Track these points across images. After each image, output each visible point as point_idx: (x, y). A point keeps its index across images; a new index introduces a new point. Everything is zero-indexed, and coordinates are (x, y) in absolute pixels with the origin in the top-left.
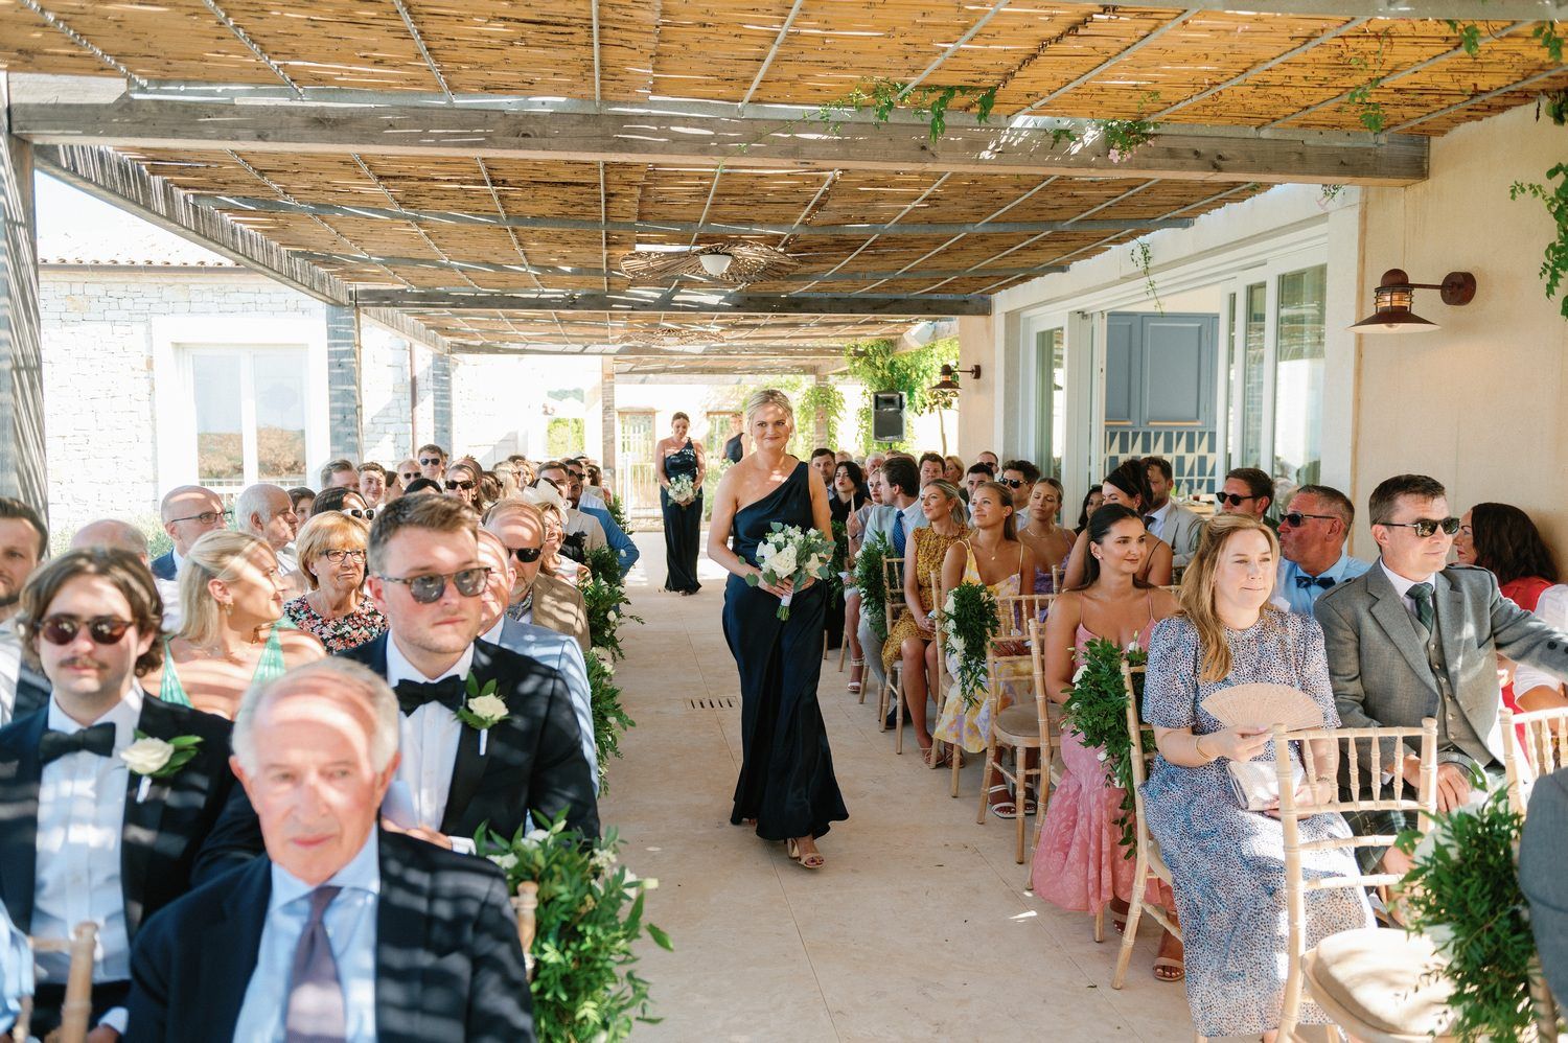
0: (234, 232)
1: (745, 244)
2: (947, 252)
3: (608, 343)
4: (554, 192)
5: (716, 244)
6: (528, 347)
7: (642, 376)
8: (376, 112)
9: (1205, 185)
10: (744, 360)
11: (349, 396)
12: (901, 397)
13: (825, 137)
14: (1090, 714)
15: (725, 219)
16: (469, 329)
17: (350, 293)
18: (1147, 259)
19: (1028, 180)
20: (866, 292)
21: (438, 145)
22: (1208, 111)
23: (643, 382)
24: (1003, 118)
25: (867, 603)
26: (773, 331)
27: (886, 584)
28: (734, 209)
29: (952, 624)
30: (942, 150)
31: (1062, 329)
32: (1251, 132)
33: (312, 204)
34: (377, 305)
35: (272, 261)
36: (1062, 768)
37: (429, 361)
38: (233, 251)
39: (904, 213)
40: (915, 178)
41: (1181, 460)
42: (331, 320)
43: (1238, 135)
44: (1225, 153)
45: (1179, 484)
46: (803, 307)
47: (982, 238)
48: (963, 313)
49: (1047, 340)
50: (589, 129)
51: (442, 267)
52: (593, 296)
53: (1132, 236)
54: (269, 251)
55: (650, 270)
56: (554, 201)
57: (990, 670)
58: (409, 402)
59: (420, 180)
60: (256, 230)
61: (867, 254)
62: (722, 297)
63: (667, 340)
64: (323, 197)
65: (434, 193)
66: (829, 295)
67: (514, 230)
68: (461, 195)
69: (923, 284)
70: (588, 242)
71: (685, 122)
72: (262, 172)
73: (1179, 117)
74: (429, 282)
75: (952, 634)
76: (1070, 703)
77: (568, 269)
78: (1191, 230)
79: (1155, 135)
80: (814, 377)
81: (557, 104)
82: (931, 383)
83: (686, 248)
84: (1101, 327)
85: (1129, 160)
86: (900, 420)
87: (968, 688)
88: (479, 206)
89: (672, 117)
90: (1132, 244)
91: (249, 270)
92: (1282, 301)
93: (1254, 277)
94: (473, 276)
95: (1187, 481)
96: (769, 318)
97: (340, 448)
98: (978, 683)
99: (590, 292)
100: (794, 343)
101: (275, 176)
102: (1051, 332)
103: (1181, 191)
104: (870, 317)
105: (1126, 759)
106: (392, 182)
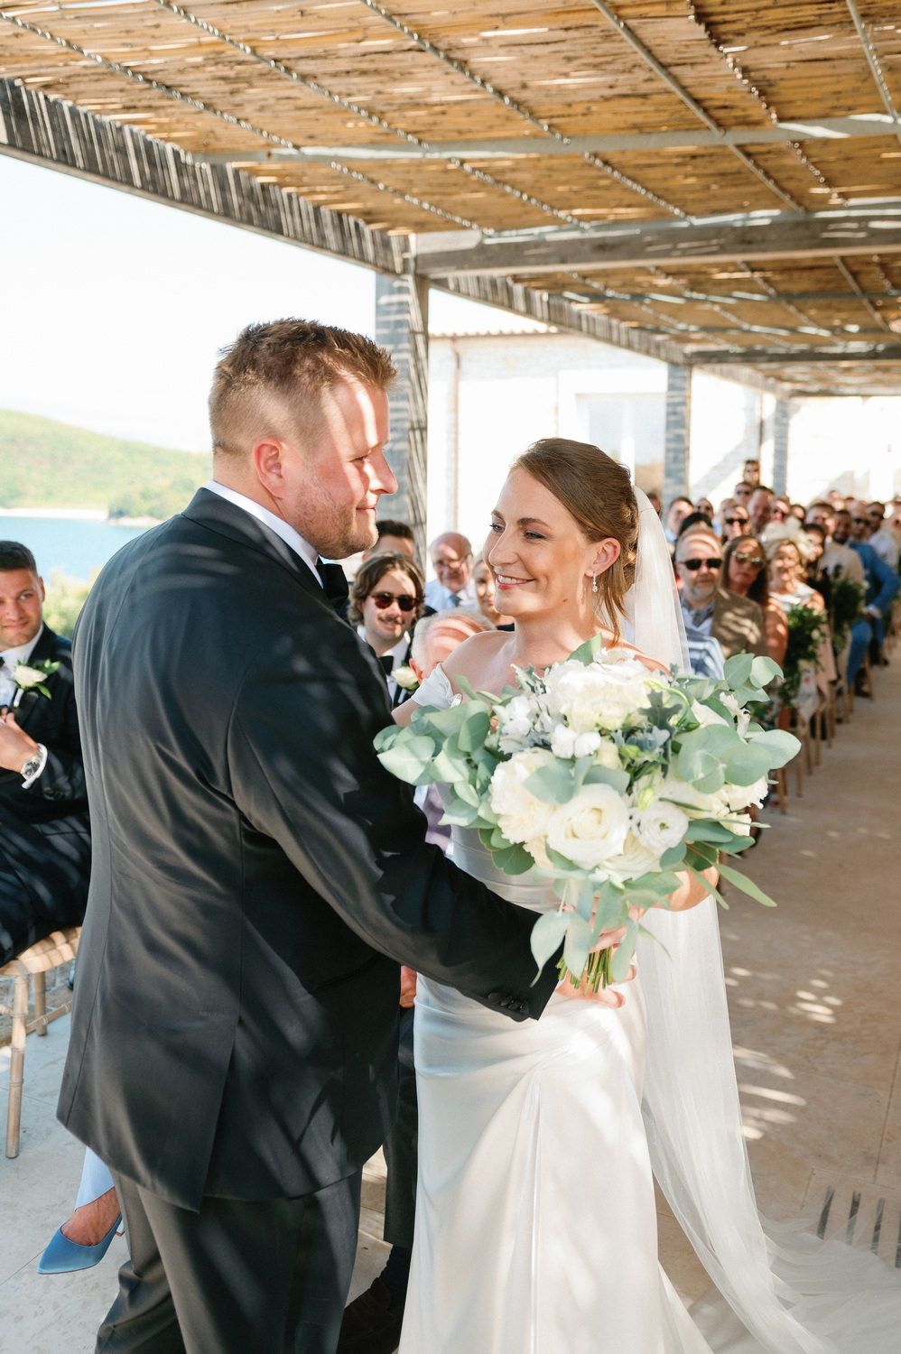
11: (680, 439)
16: (801, 378)
17: (685, 355)
34: (708, 363)
37: (772, 406)
42: (671, 376)
52: (893, 349)
67: (789, 304)
70: (857, 308)
77: (856, 330)
81: (771, 216)
89: (868, 216)
99: (888, 347)
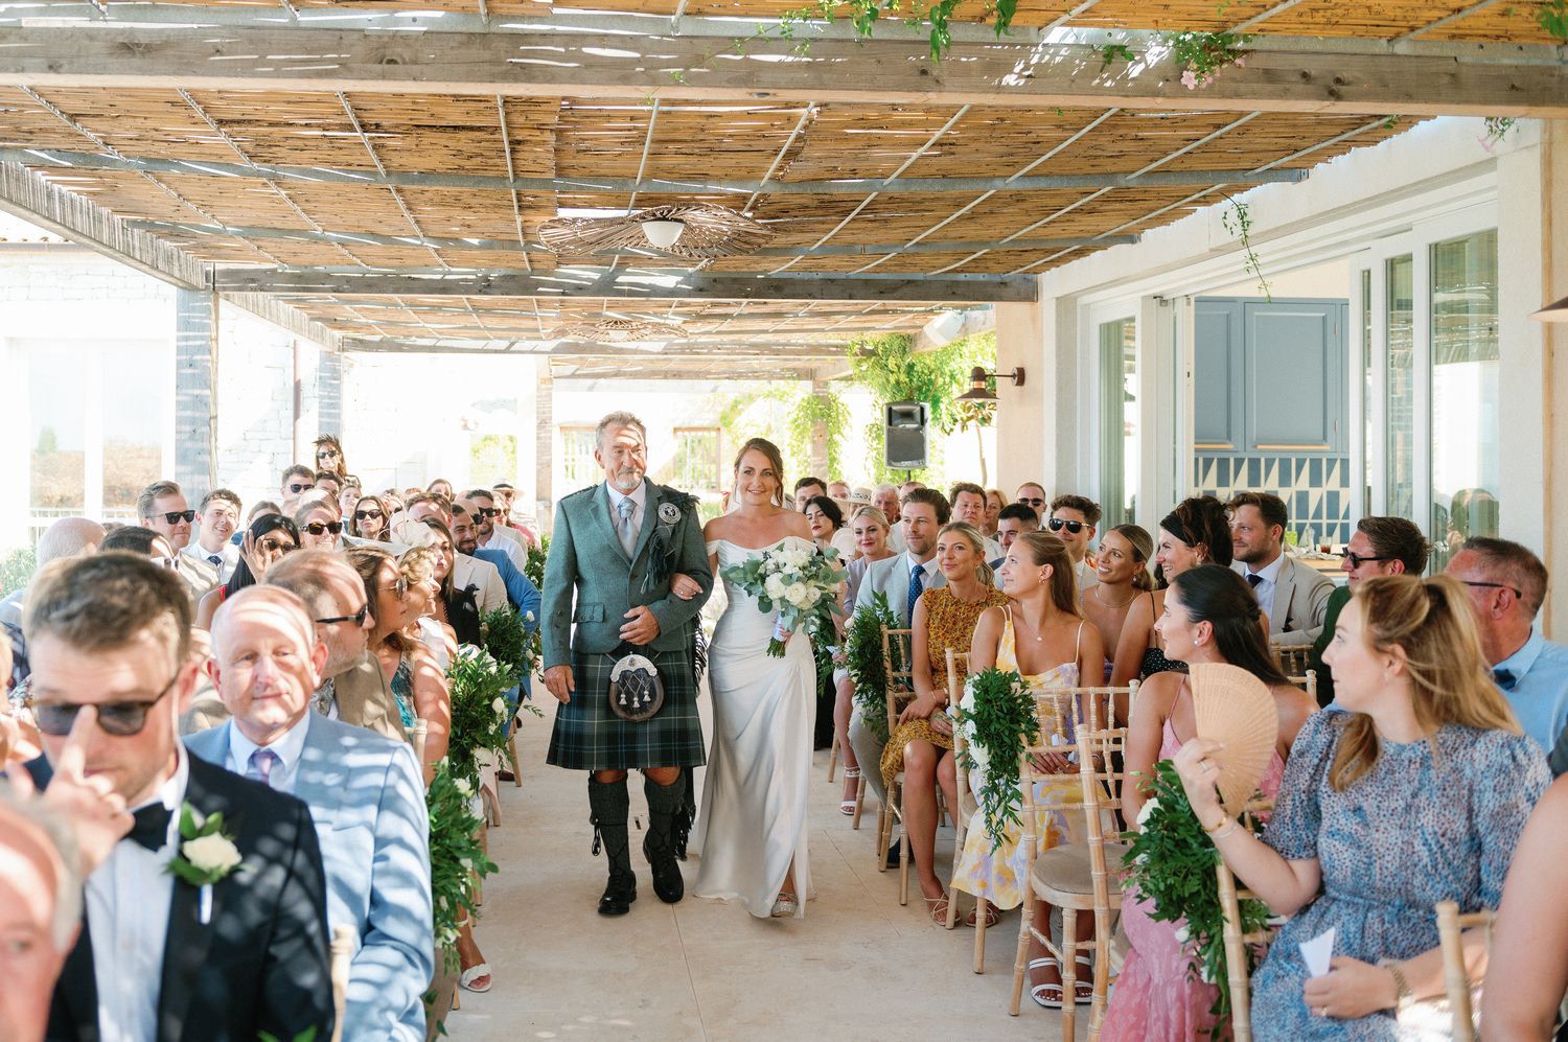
0: (50, 195)
1: (699, 206)
2: (972, 217)
3: (541, 339)
4: (442, 139)
5: (661, 207)
6: (441, 343)
7: (590, 382)
8: (203, 34)
9: (1320, 121)
10: (719, 361)
11: (200, 402)
12: (922, 410)
13: (790, 59)
14: (1162, 871)
15: (670, 173)
16: (364, 320)
17: (207, 274)
18: (1245, 224)
19: (1072, 117)
20: (868, 271)
21: (278, 74)
22: (1319, 17)
23: (591, 388)
24: (1033, 31)
25: (861, 691)
26: (751, 323)
27: (888, 665)
28: (681, 159)
29: (971, 727)
30: (951, 74)
31: (1132, 319)
32: (1382, 46)
33: (141, 158)
34: (240, 289)
35: (101, 232)
36: (1125, 946)
37: (316, 362)
38: (48, 218)
39: (908, 163)
40: (920, 116)
41: (1302, 498)
42: (183, 306)
43: (1363, 51)
44: (1345, 75)
45: (1300, 530)
46: (786, 291)
47: (1019, 198)
48: (1000, 299)
49: (1114, 335)
50: (475, 52)
51: (316, 240)
52: (513, 276)
53: (1225, 194)
54: (98, 219)
55: (581, 242)
56: (445, 151)
57: (1026, 793)
58: (291, 413)
59: (271, 125)
60: (79, 193)
61: (864, 220)
62: (680, 278)
63: (613, 334)
64: (154, 148)
65: (290, 142)
66: (820, 276)
67: (399, 191)
68: (325, 145)
69: (944, 260)
70: (495, 206)
71: (602, 40)
72: (74, 117)
73: (1277, 26)
74: (305, 259)
75: (971, 742)
76: (1132, 854)
77: (475, 241)
78: (1305, 183)
79: (1245, 52)
80: (809, 383)
81: (432, 20)
82: (961, 391)
83: (623, 213)
84: (1186, 316)
85: (1210, 86)
86: (921, 441)
87: (995, 819)
88: (350, 159)
89: (585, 36)
90: (1225, 204)
91: (80, 247)
92: (1435, 283)
93: (1394, 247)
94: (356, 250)
95: (1312, 525)
96: (744, 305)
97: (189, 468)
98: (1009, 812)
99: (510, 272)
100: (782, 338)
101: (89, 122)
102: (1118, 324)
103: (1288, 132)
104: (878, 304)
105: (1217, 940)
106: (237, 128)
